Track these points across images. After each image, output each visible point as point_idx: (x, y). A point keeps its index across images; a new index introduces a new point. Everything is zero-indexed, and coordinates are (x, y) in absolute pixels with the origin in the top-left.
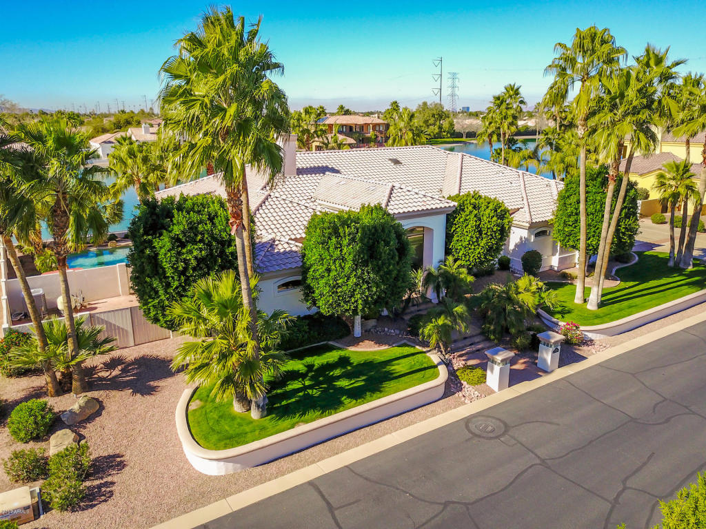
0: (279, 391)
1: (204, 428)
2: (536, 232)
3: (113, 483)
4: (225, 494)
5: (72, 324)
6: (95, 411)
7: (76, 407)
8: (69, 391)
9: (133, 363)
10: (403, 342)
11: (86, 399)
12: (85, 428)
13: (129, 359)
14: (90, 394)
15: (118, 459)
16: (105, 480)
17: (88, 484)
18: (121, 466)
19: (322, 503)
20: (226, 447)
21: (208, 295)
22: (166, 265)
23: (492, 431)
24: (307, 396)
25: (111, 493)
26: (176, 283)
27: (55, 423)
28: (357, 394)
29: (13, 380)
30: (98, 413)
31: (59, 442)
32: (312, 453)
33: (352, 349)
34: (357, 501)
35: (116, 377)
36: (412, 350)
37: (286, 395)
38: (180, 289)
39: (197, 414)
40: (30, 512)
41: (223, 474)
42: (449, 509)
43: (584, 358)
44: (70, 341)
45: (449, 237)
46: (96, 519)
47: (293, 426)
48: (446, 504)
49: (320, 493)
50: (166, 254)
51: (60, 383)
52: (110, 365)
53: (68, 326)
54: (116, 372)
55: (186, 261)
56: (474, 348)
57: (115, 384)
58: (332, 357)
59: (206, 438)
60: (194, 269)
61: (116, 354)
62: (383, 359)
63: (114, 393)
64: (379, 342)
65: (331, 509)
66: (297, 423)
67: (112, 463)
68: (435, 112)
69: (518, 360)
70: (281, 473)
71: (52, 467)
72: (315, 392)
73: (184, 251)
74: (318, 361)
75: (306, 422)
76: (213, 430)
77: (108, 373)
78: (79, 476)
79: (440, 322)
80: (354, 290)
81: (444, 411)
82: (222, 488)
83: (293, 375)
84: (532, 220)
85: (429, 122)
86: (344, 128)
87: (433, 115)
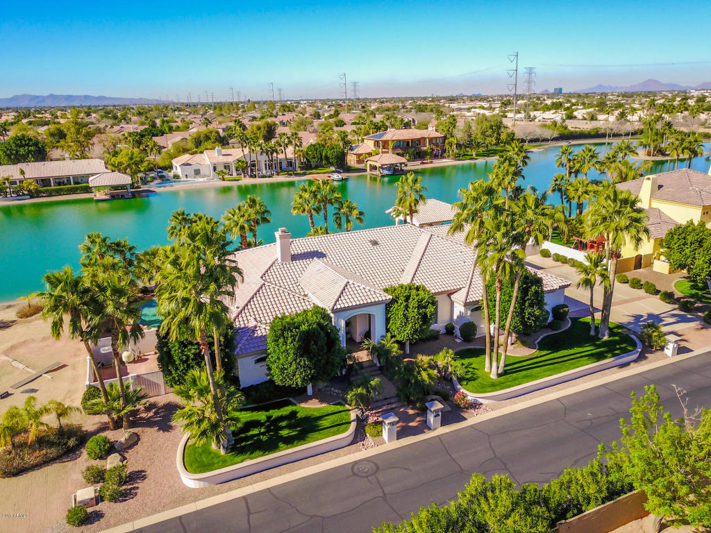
0: (243, 435)
1: (192, 458)
2: (473, 307)
3: (138, 488)
4: (196, 499)
5: (122, 389)
6: (134, 441)
7: (123, 440)
8: (121, 427)
9: (162, 408)
10: (338, 401)
11: (129, 434)
12: (127, 452)
13: (160, 404)
14: (132, 430)
15: (143, 474)
16: (134, 486)
17: (124, 487)
18: (144, 477)
19: (245, 510)
20: (200, 472)
21: (194, 382)
22: (176, 358)
23: (367, 472)
24: (260, 440)
25: (136, 494)
26: (182, 368)
27: (111, 448)
28: (289, 441)
29: (91, 416)
30: (136, 443)
31: (112, 461)
32: (252, 478)
33: (303, 405)
34: (265, 510)
35: (150, 417)
36: (341, 408)
37: (247, 439)
38: (184, 371)
39: (191, 448)
40: (94, 501)
41: (197, 487)
42: (313, 519)
43: (466, 419)
44: (121, 399)
45: (387, 320)
46: (126, 508)
47: (242, 461)
48: (312, 517)
49: (247, 503)
50: (175, 351)
51: (116, 422)
52: (148, 409)
53: (120, 391)
54: (151, 414)
55: (188, 357)
56: (389, 407)
57: (148, 423)
58: (286, 411)
59: (191, 466)
60: (193, 360)
61: (152, 400)
62: (318, 415)
63: (147, 429)
64: (322, 401)
65: (249, 513)
66: (246, 459)
67: (139, 476)
68: (493, 124)
69: (415, 418)
70: (230, 489)
71: (106, 476)
72: (264, 438)
73: (186, 350)
74: (275, 413)
75: (252, 459)
76: (196, 460)
77: (146, 415)
78: (120, 482)
79: (359, 390)
80: (295, 372)
81: (345, 455)
82: (195, 495)
83: (255, 424)
84: (466, 300)
85: (487, 133)
86: (402, 143)
87: (491, 127)
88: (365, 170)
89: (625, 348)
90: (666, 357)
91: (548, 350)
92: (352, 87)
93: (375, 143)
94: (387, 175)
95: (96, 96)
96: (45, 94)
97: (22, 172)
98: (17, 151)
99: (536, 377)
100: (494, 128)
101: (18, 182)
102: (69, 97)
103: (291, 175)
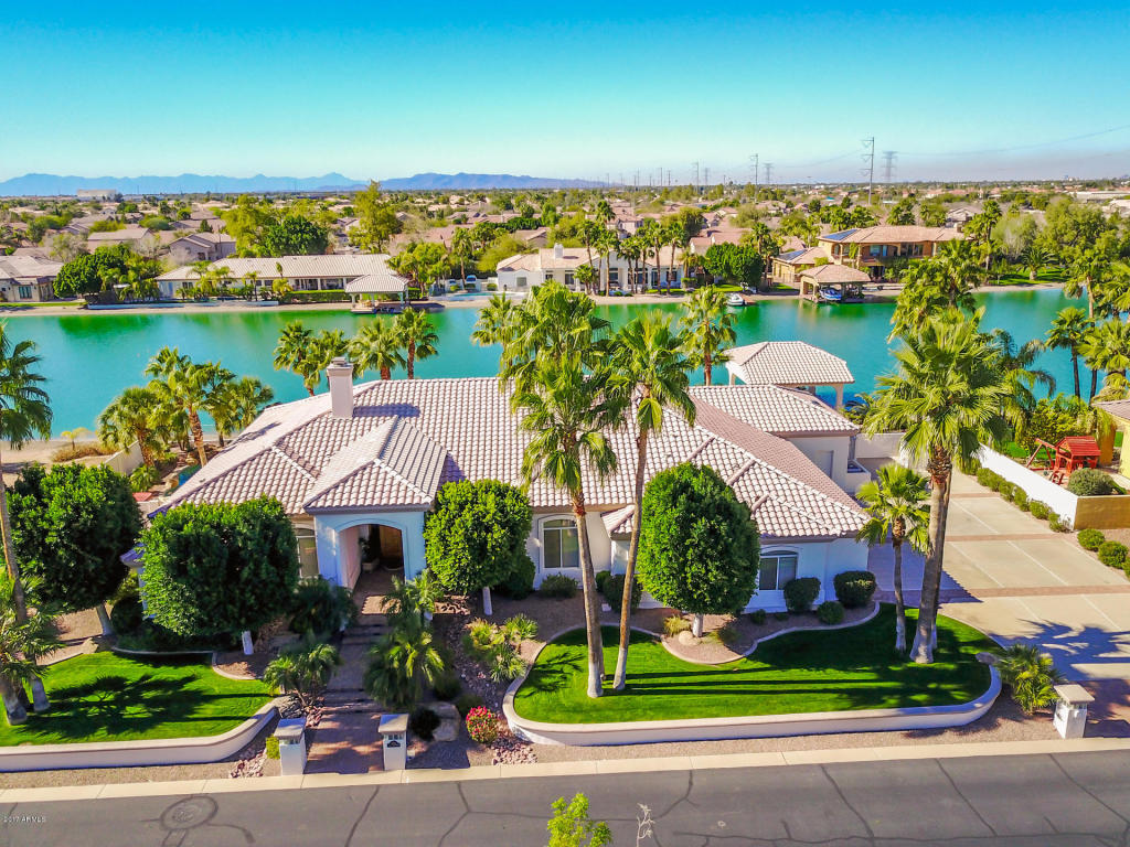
36: (265, 689)
37: (71, 706)
43: (468, 765)
68: (1080, 219)
84: (618, 528)
85: (1066, 238)
86: (885, 248)
87: (1076, 225)
88: (796, 292)
89: (946, 692)
90: (1055, 735)
91: (765, 662)
92: (885, 161)
93: (833, 247)
94: (828, 302)
95: (518, 176)
96: (454, 172)
97: (280, 268)
98: (288, 239)
99: (682, 714)
100: (1081, 227)
101: (263, 283)
102: (484, 178)
103: (665, 293)
